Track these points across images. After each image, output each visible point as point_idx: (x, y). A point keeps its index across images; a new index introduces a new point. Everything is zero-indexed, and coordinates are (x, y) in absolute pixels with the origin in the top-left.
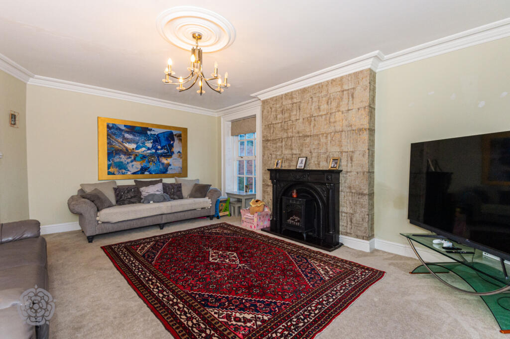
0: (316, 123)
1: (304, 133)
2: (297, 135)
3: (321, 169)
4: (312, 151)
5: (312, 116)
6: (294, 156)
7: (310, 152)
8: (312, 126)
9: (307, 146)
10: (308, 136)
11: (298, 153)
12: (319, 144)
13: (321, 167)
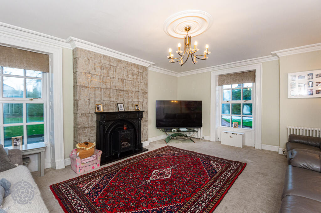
0: (126, 84)
1: (119, 88)
2: (114, 88)
3: (130, 111)
4: (125, 100)
5: (124, 79)
6: (112, 102)
7: (124, 101)
8: (124, 84)
9: (121, 96)
10: (122, 91)
11: (115, 100)
12: (128, 96)
13: (129, 109)
